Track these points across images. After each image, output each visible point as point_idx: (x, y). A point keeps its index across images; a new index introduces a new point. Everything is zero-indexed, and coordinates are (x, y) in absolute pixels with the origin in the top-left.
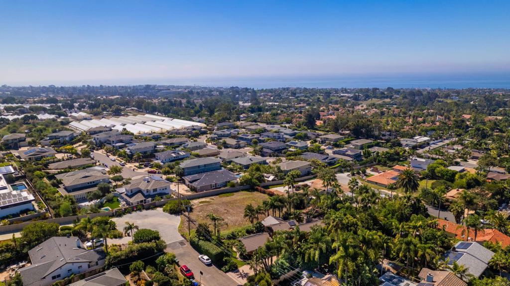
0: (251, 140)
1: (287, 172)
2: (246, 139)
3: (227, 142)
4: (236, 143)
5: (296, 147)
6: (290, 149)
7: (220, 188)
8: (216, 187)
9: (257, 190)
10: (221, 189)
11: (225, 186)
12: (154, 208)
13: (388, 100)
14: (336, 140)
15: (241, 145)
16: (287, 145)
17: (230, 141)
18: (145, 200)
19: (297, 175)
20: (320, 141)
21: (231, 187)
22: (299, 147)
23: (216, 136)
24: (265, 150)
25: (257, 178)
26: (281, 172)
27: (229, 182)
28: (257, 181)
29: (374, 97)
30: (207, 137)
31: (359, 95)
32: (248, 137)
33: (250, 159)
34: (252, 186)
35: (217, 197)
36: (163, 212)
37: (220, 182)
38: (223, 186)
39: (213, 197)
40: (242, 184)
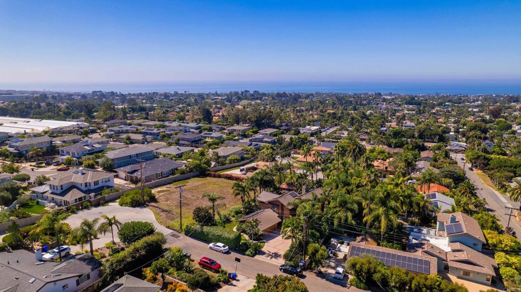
0: (158, 134)
1: (225, 157)
2: (151, 134)
3: (131, 138)
4: (142, 138)
5: (212, 138)
6: (207, 140)
7: (168, 176)
8: (162, 175)
9: (209, 175)
11: (173, 174)
13: (259, 101)
14: (244, 131)
15: (149, 140)
16: (202, 137)
17: (134, 136)
18: (85, 197)
19: (236, 159)
20: (227, 133)
21: (181, 174)
22: (215, 137)
23: (113, 133)
24: (181, 142)
25: (205, 163)
26: (219, 157)
27: (177, 169)
28: (207, 166)
29: (246, 99)
30: (100, 135)
31: (232, 98)
32: (153, 132)
33: (178, 149)
34: (202, 172)
35: (171, 185)
36: (119, 206)
37: (166, 170)
38: (171, 174)
39: (168, 186)
40: (191, 170)
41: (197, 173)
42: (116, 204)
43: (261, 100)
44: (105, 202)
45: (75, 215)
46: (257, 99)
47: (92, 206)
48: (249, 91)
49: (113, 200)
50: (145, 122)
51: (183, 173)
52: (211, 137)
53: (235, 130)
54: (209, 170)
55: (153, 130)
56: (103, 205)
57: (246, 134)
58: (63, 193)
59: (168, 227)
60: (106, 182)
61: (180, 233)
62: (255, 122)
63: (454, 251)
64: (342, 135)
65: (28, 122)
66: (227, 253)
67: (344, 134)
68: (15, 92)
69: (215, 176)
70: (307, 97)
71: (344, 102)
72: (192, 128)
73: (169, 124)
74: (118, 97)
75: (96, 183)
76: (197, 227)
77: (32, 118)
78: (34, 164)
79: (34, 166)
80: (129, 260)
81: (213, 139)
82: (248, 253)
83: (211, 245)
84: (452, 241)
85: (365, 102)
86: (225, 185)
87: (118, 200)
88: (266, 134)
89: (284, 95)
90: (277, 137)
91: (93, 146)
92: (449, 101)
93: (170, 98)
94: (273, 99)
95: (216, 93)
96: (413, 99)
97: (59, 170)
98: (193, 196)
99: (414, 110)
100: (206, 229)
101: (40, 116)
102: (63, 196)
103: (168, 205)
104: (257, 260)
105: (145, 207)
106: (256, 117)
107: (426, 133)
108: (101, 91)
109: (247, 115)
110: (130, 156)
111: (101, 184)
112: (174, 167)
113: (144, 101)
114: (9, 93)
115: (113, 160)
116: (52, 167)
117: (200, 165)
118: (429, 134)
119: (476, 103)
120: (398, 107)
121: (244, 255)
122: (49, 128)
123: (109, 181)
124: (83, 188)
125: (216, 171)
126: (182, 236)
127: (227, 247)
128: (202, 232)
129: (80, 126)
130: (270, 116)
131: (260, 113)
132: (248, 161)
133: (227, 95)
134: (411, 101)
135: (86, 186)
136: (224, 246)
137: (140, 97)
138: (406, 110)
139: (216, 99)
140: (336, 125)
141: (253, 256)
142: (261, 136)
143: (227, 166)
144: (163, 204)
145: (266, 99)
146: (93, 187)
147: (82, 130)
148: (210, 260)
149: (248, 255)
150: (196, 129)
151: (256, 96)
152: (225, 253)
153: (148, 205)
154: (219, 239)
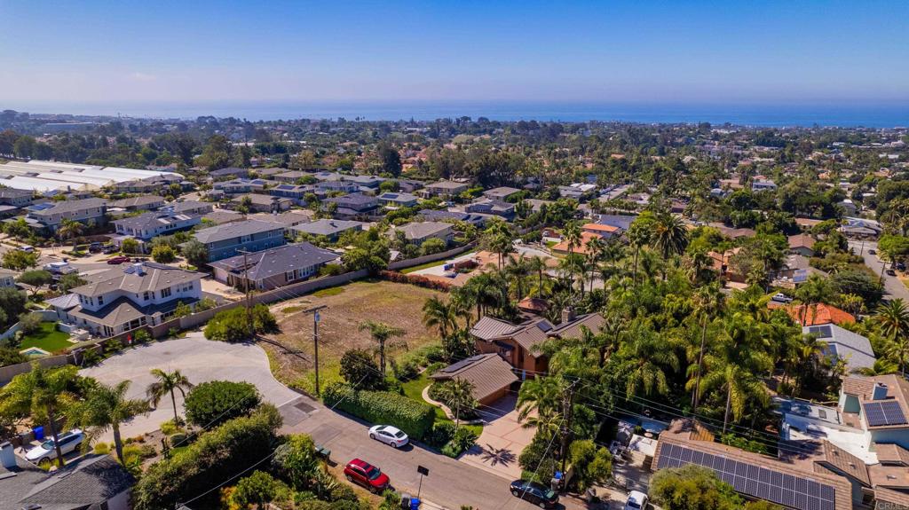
0: (300, 196)
1: (418, 242)
2: (288, 195)
3: (253, 202)
4: (272, 201)
5: (398, 203)
6: (388, 207)
7: (307, 279)
8: (295, 277)
9: (385, 278)
10: (310, 281)
11: (317, 274)
12: (179, 333)
13: (487, 137)
14: (458, 191)
15: (284, 206)
16: (380, 201)
17: (257, 199)
18: (143, 319)
19: (439, 246)
20: (426, 195)
21: (332, 274)
22: (404, 203)
23: (221, 192)
24: (340, 211)
25: (378, 254)
26: (408, 242)
27: (324, 265)
28: (381, 260)
29: (464, 132)
30: (200, 195)
31: (439, 130)
32: (292, 191)
33: (332, 224)
34: (371, 270)
35: (312, 296)
36: (205, 340)
37: (303, 267)
38: (312, 275)
39: (305, 298)
40: (351, 268)
41: (363, 272)
42: (198, 336)
43: (491, 134)
44: (179, 331)
45: (118, 357)
46: (485, 132)
47: (152, 338)
48: (470, 119)
49: (194, 327)
50: (281, 172)
51: (335, 272)
52: (396, 202)
53: (440, 190)
54: (385, 268)
55: (292, 188)
56: (175, 336)
57: (461, 196)
58: (102, 313)
59: (293, 388)
60: (185, 289)
61: (315, 400)
62: (479, 174)
63: (885, 464)
64: (638, 202)
65: (81, 171)
66: (406, 448)
67: (641, 199)
68: (71, 117)
69: (395, 280)
70: (575, 129)
71: (641, 139)
72: (363, 184)
73: (324, 177)
74: (240, 128)
75: (166, 293)
76: (348, 391)
77: (89, 164)
78: (70, 249)
79: (69, 254)
80: (193, 471)
81: (399, 205)
82: (447, 449)
83: (374, 429)
84: (878, 442)
85: (680, 140)
86: (414, 297)
87: (203, 328)
88: (498, 198)
89: (534, 125)
90: (518, 204)
91: (175, 219)
92: (840, 140)
93: (332, 129)
94: (514, 132)
95: (412, 121)
96: (771, 134)
97: (112, 262)
98: (350, 320)
99: (772, 157)
100: (365, 396)
101: (104, 160)
102: (102, 318)
103: (298, 339)
104: (466, 467)
105: (253, 343)
106: (481, 165)
107: (798, 201)
108: (212, 117)
109: (462, 163)
110: (240, 238)
111: (175, 295)
112: (319, 260)
113: (285, 135)
114: (61, 119)
115: (206, 246)
116: (101, 256)
117: (368, 257)
118: (804, 203)
119: (893, 144)
120: (742, 149)
121: (440, 453)
122: (113, 181)
123: (191, 287)
124: (141, 301)
125: (398, 270)
126: (319, 407)
127: (405, 436)
128: (357, 403)
129: (166, 179)
130: (506, 164)
131: (487, 159)
132: (462, 249)
133: (431, 125)
134: (767, 139)
135: (146, 298)
136: (399, 435)
137: (279, 128)
138: (758, 156)
139: (412, 131)
140: (627, 182)
141: (457, 457)
142: (488, 201)
143: (420, 259)
144: (289, 337)
145: (499, 133)
146: (159, 300)
147: (168, 187)
148: (367, 466)
149: (448, 455)
150: (371, 186)
151: (484, 126)
152: (401, 448)
153: (259, 340)
154: (389, 418)
